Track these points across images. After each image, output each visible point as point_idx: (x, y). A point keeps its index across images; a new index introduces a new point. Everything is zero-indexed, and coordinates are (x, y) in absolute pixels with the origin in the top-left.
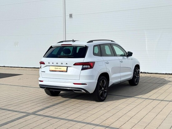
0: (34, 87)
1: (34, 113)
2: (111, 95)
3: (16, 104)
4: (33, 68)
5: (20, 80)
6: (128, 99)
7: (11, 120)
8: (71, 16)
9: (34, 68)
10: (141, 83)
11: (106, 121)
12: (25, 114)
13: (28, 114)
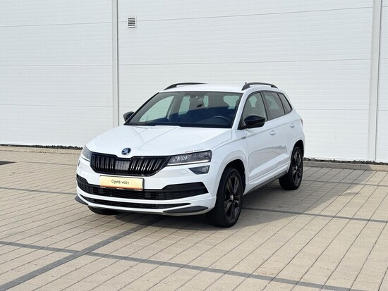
0: (59, 193)
1: (89, 251)
2: (250, 209)
3: (33, 232)
4: (33, 146)
5: (14, 175)
6: (293, 217)
7: (39, 267)
8: (132, 22)
9: (37, 146)
10: (308, 182)
11: (264, 265)
12: (67, 254)
13: (76, 255)
